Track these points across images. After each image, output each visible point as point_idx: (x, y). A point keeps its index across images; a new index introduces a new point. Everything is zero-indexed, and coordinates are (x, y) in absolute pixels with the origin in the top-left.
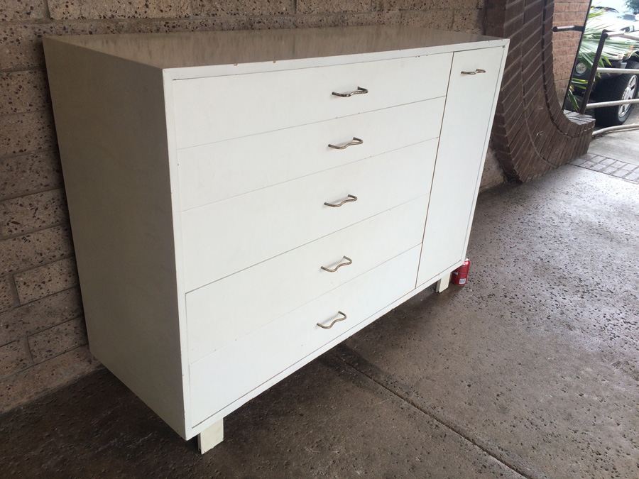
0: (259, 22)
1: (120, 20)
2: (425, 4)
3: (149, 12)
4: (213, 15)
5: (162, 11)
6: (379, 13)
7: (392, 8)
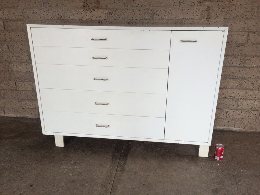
0: (136, 22)
1: (84, 20)
2: (246, 16)
3: (92, 18)
4: (116, 19)
5: (97, 18)
6: (207, 19)
7: (217, 17)
